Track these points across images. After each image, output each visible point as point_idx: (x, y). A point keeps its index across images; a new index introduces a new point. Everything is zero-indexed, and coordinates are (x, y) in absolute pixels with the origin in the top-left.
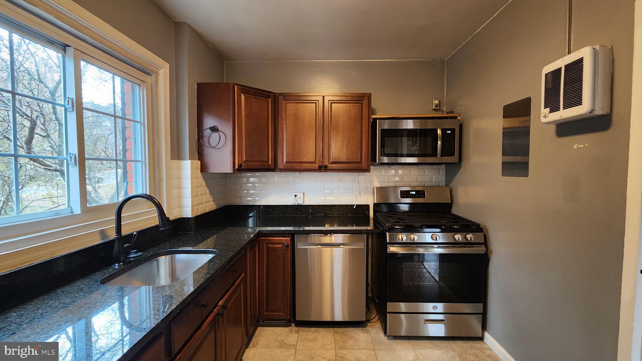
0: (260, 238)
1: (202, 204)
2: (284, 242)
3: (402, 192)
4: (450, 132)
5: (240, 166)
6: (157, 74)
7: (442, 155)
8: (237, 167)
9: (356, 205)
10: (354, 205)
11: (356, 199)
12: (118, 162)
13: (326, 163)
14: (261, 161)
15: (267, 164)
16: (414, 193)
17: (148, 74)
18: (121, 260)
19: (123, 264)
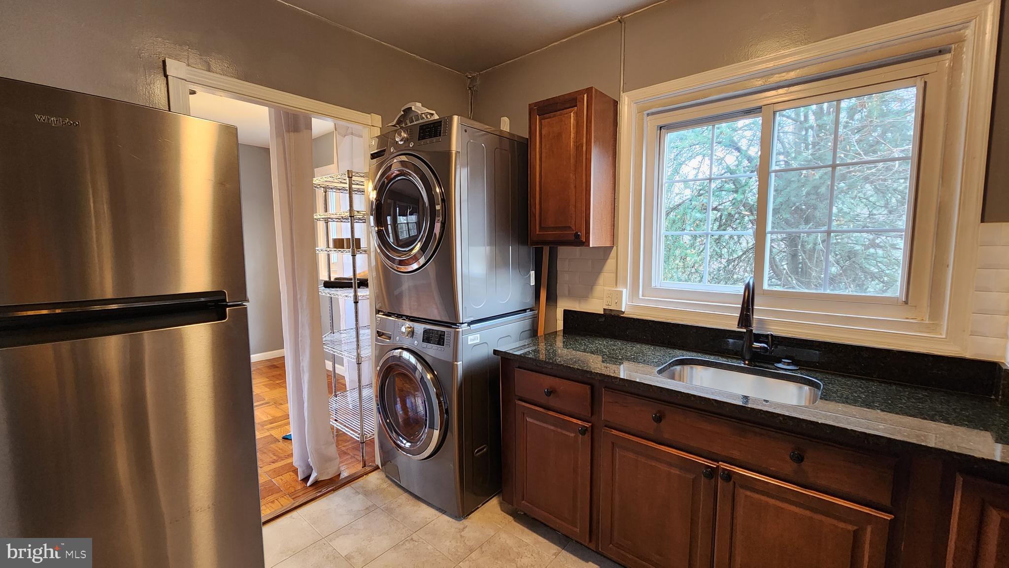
6: (961, 40)
17: (940, 52)
18: (747, 358)
19: (748, 365)
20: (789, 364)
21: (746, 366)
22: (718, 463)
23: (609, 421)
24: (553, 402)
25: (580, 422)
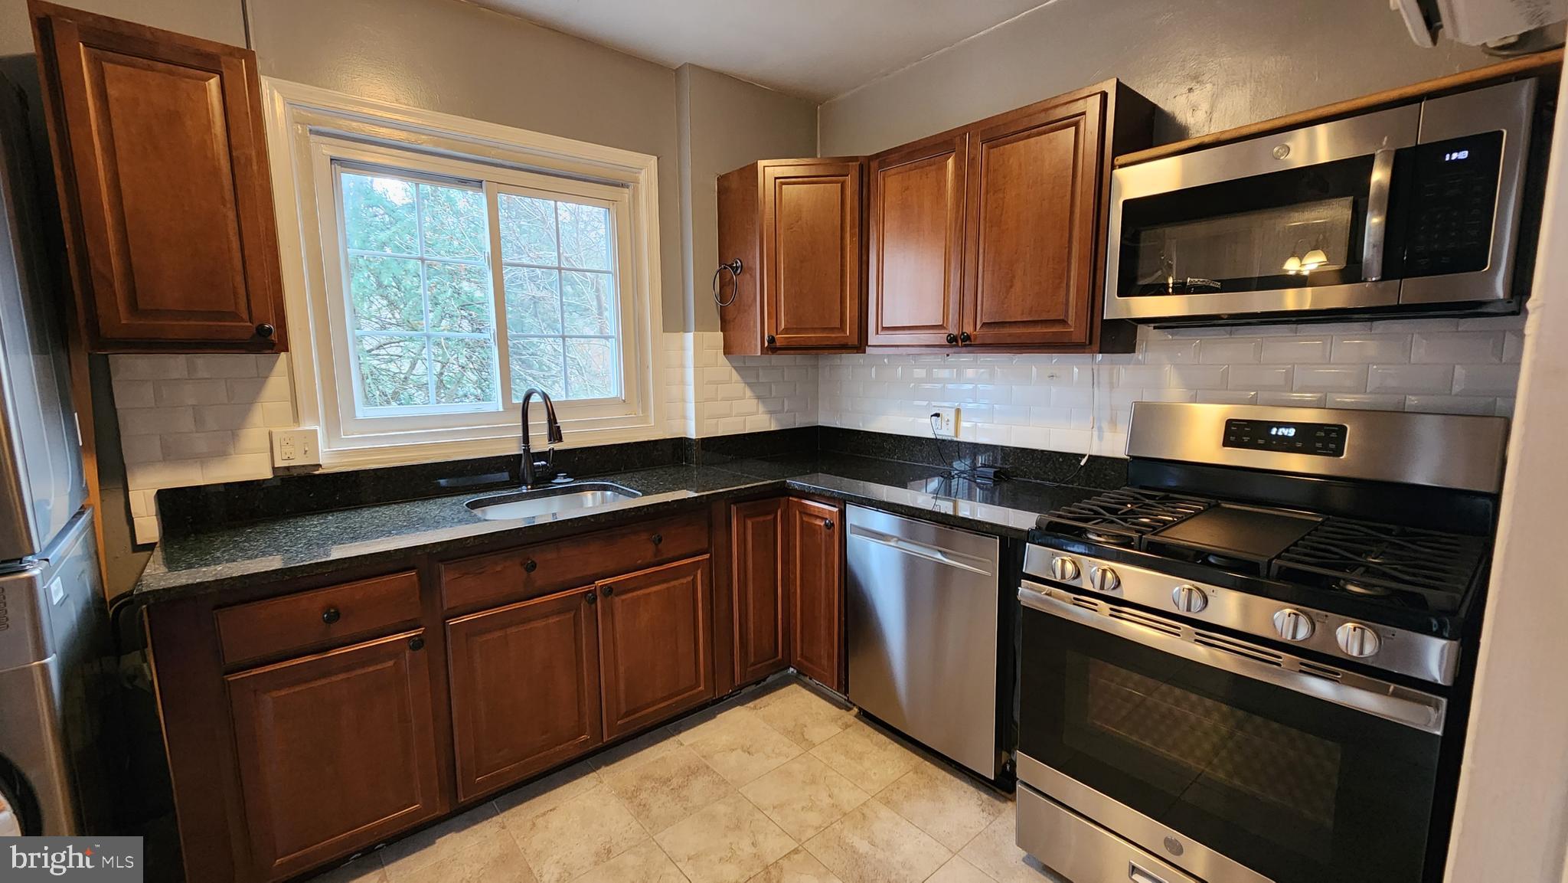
0: (791, 498)
1: (729, 415)
2: (827, 516)
3: (1235, 425)
4: (1464, 155)
5: (772, 340)
6: (636, 182)
7: (1387, 274)
8: (766, 344)
9: (1090, 456)
10: (1083, 456)
11: (1100, 438)
12: (566, 339)
13: (968, 329)
14: (824, 329)
15: (843, 335)
16: (1291, 432)
17: (622, 186)
18: (529, 482)
19: (531, 489)
20: (565, 477)
21: (530, 491)
22: (594, 583)
23: (454, 608)
24: (339, 630)
25: (401, 636)
